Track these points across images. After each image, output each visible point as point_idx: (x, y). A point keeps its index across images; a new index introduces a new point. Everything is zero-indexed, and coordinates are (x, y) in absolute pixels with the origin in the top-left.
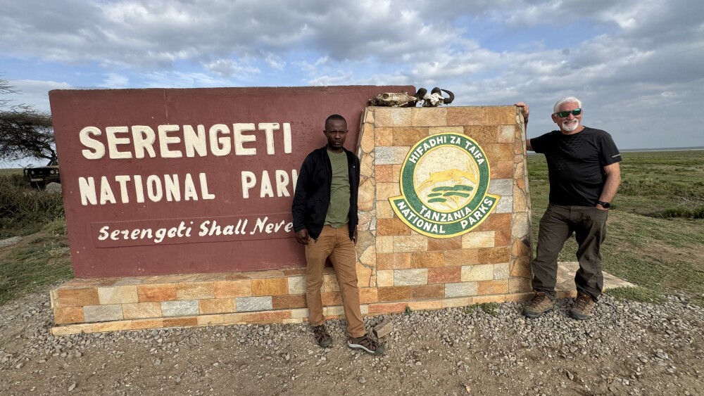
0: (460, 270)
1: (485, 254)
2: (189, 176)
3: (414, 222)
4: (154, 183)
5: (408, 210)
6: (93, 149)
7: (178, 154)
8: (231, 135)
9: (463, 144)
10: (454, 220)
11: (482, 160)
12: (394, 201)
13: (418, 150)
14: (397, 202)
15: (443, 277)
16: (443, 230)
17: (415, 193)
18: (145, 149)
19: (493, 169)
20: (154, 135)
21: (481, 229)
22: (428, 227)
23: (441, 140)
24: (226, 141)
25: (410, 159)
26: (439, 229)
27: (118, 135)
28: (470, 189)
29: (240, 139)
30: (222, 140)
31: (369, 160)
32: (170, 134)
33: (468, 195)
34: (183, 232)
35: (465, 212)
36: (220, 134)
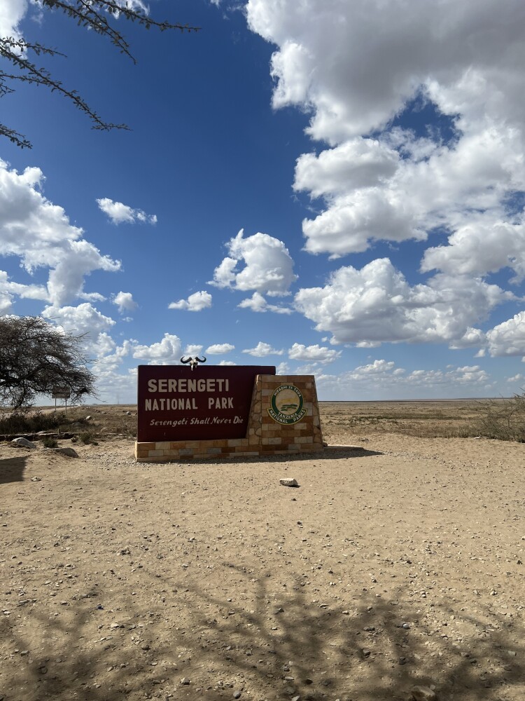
0: (294, 438)
1: (303, 432)
2: (188, 400)
4: (174, 402)
6: (152, 388)
7: (185, 391)
8: (206, 384)
15: (287, 441)
18: (172, 388)
19: (303, 398)
20: (176, 383)
21: (301, 422)
24: (204, 386)
27: (163, 383)
29: (209, 385)
30: (202, 385)
31: (259, 394)
32: (182, 383)
34: (184, 422)
36: (201, 383)
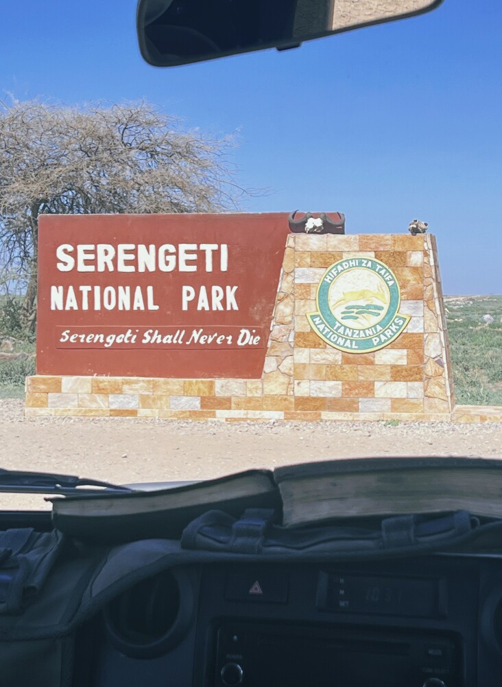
0: (374, 385)
1: (398, 371)
2: (138, 289)
3: (328, 337)
4: (110, 293)
5: (324, 325)
6: (65, 263)
7: (131, 269)
8: (177, 254)
9: (373, 268)
10: (366, 337)
11: (393, 282)
12: (311, 316)
13: (333, 271)
14: (313, 317)
15: (357, 391)
16: (355, 345)
17: (329, 310)
18: (105, 263)
19: (403, 291)
20: (114, 253)
21: (393, 345)
22: (341, 341)
23: (354, 263)
24: (172, 259)
25: (325, 279)
26: (351, 344)
27: (86, 252)
28: (381, 308)
29: (183, 257)
30: (168, 258)
31: (290, 279)
32: (127, 252)
33: (379, 314)
34: (130, 339)
35: (376, 329)
36: (167, 253)
